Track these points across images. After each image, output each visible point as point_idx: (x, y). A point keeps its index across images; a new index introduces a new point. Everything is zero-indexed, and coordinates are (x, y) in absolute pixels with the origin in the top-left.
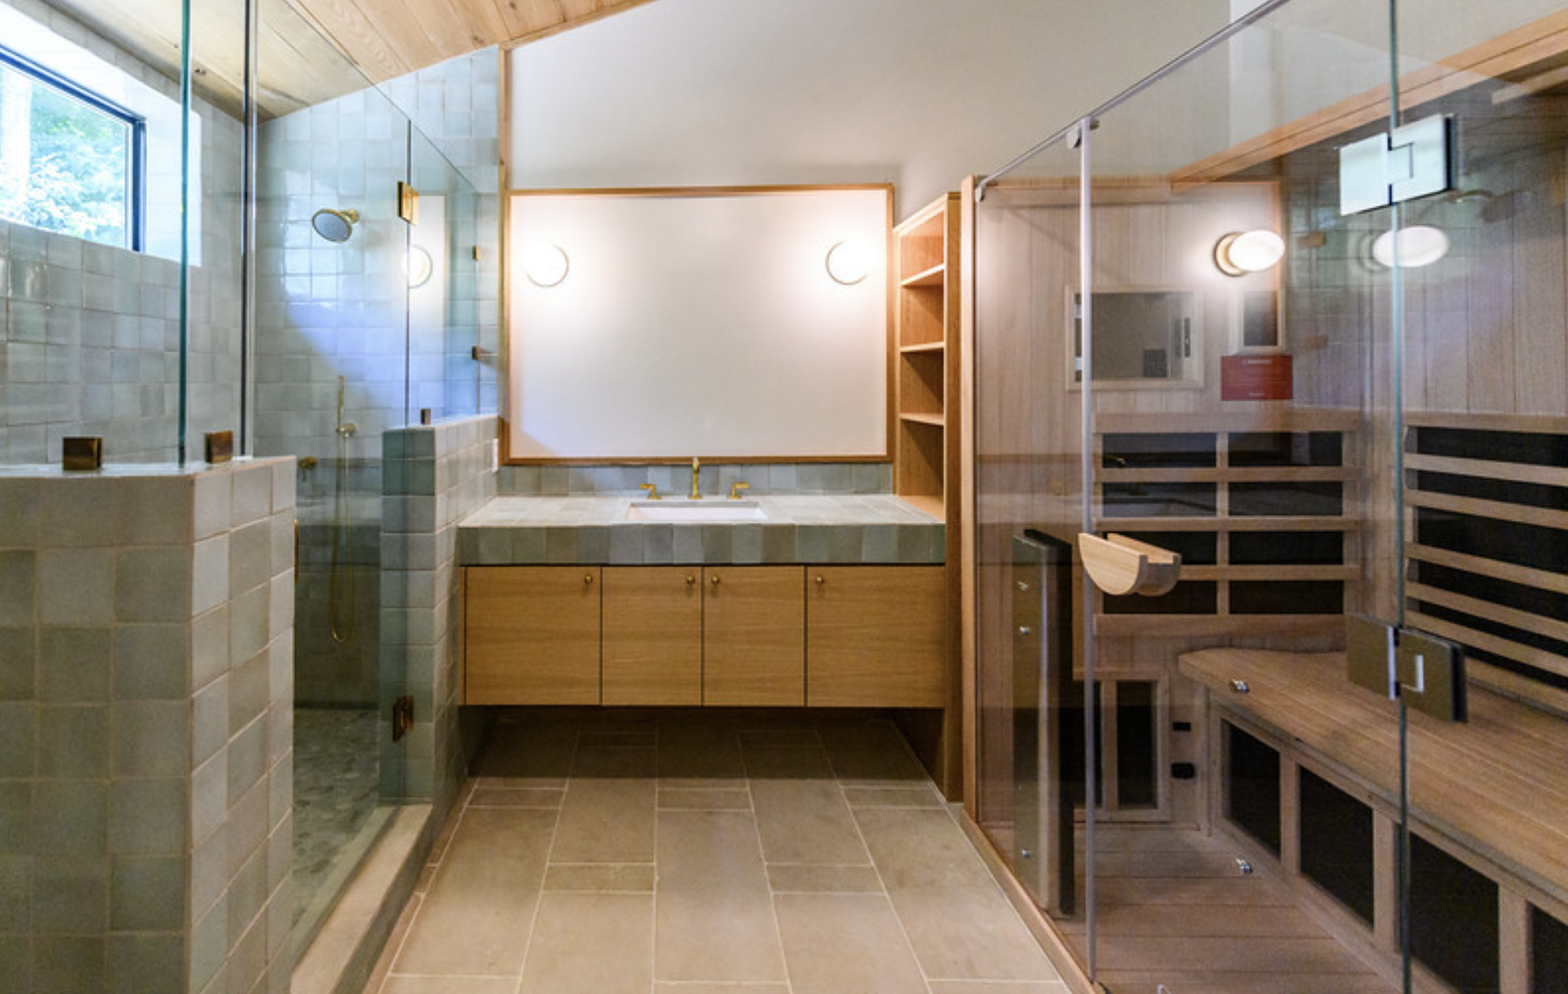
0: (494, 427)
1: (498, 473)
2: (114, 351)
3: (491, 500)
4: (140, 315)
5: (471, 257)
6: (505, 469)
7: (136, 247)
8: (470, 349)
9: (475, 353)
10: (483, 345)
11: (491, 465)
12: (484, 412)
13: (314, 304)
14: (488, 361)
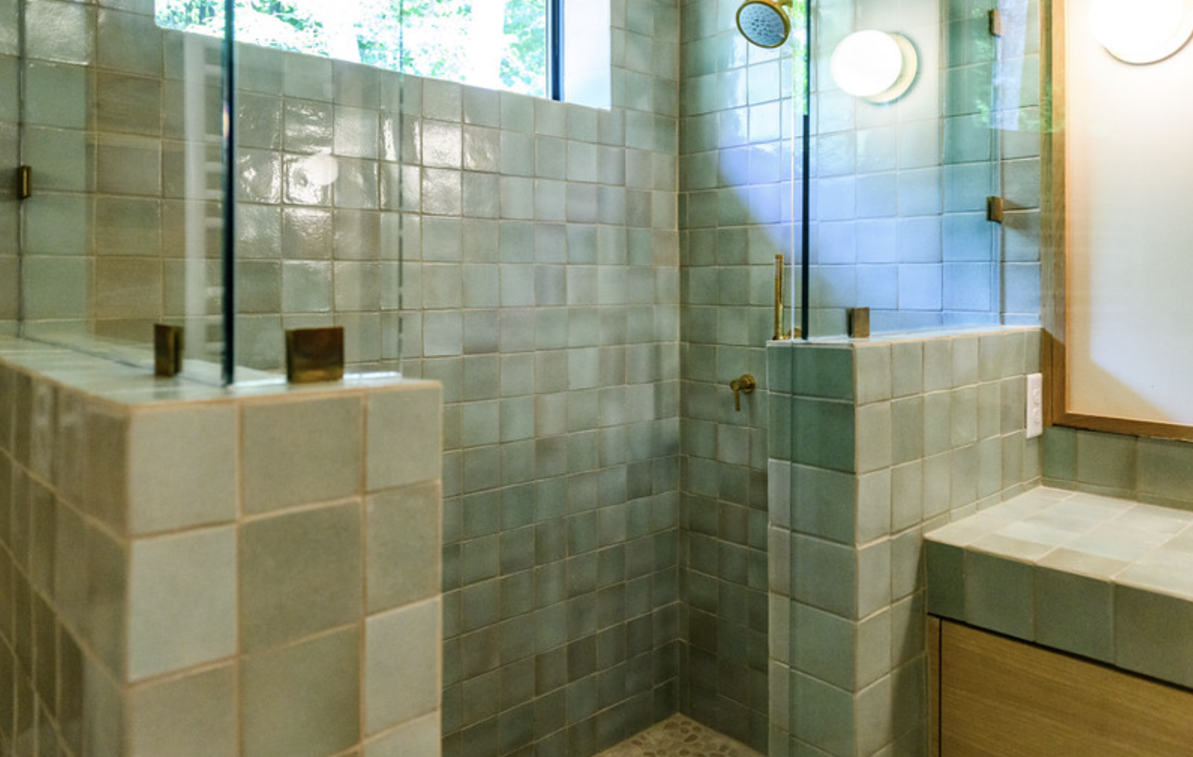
0: (1033, 352)
1: (1040, 439)
2: (501, 221)
3: (1023, 489)
4: (535, 177)
5: (986, 33)
6: (1055, 433)
7: (556, 96)
8: (984, 204)
9: (993, 211)
10: (1013, 193)
11: (1023, 423)
12: (1015, 320)
13: (750, 148)
14: (1021, 225)
